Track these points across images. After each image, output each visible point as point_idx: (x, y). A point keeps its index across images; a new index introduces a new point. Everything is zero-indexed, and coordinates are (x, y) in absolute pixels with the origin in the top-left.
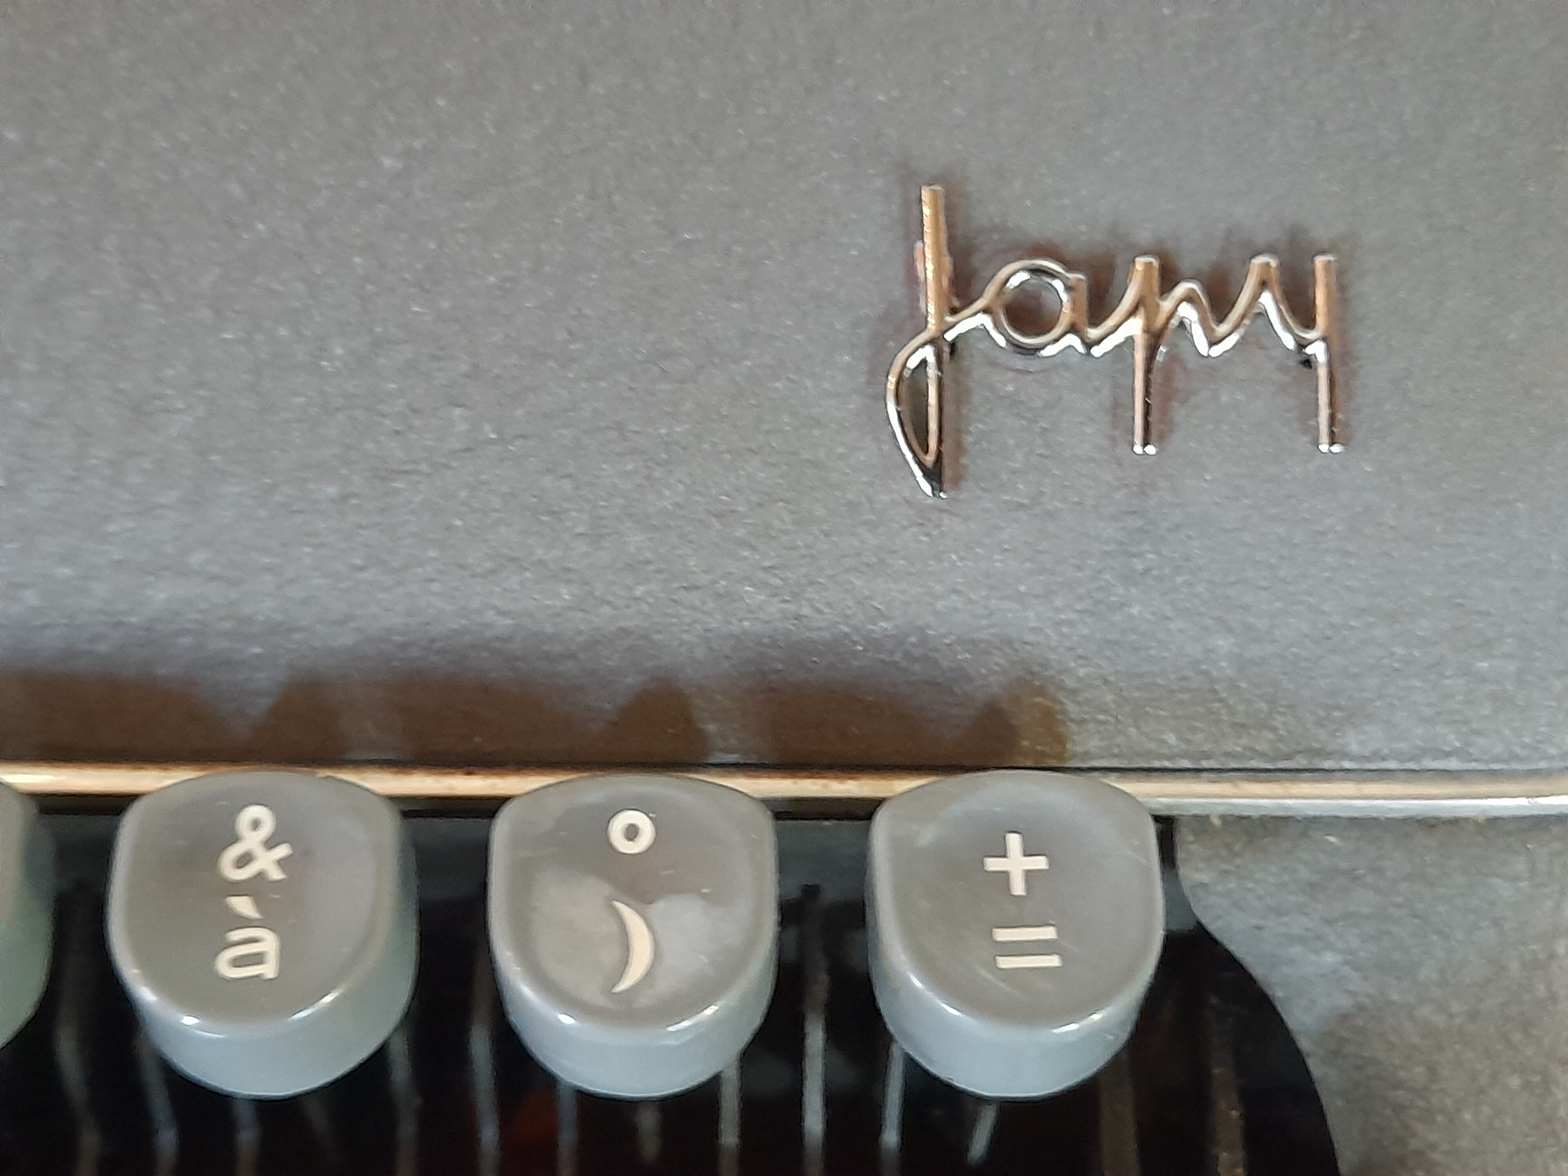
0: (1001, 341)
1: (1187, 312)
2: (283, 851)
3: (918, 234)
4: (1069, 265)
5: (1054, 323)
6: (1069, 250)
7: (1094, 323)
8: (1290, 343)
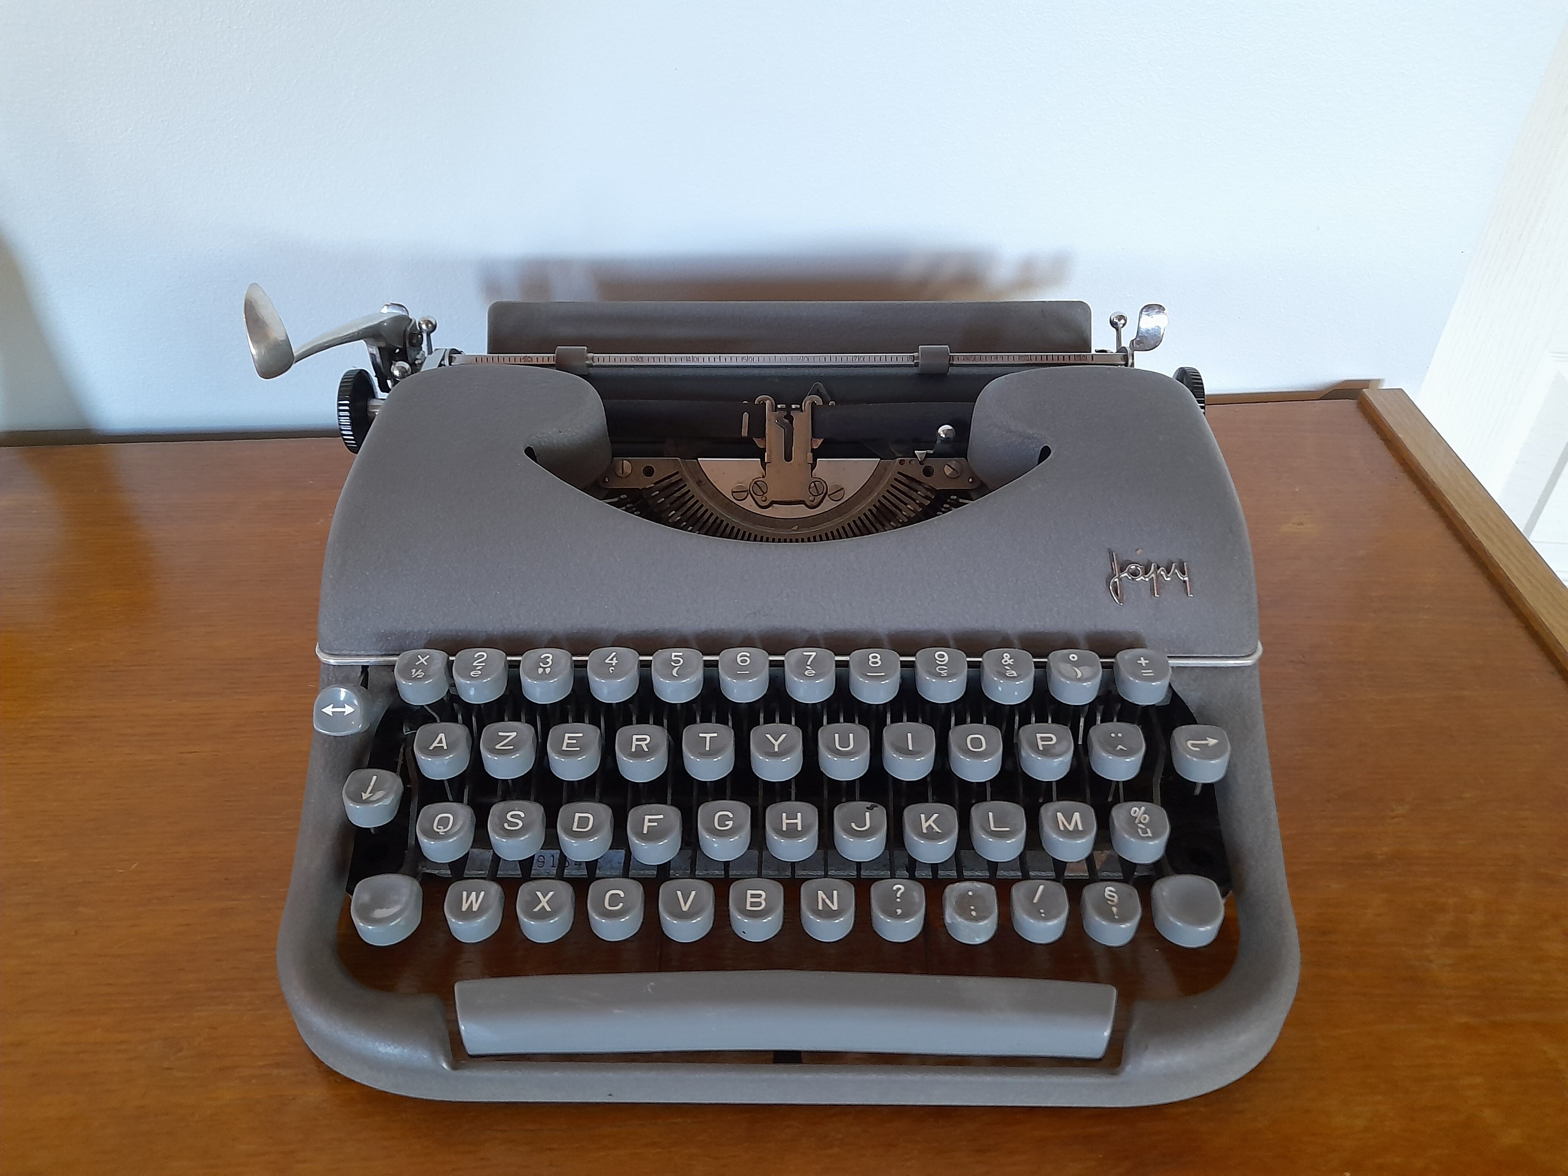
0: (1130, 578)
1: (1162, 573)
2: (1012, 660)
3: (1114, 561)
4: (1141, 565)
5: (1139, 574)
6: (1140, 564)
7: (1146, 574)
8: (1182, 578)
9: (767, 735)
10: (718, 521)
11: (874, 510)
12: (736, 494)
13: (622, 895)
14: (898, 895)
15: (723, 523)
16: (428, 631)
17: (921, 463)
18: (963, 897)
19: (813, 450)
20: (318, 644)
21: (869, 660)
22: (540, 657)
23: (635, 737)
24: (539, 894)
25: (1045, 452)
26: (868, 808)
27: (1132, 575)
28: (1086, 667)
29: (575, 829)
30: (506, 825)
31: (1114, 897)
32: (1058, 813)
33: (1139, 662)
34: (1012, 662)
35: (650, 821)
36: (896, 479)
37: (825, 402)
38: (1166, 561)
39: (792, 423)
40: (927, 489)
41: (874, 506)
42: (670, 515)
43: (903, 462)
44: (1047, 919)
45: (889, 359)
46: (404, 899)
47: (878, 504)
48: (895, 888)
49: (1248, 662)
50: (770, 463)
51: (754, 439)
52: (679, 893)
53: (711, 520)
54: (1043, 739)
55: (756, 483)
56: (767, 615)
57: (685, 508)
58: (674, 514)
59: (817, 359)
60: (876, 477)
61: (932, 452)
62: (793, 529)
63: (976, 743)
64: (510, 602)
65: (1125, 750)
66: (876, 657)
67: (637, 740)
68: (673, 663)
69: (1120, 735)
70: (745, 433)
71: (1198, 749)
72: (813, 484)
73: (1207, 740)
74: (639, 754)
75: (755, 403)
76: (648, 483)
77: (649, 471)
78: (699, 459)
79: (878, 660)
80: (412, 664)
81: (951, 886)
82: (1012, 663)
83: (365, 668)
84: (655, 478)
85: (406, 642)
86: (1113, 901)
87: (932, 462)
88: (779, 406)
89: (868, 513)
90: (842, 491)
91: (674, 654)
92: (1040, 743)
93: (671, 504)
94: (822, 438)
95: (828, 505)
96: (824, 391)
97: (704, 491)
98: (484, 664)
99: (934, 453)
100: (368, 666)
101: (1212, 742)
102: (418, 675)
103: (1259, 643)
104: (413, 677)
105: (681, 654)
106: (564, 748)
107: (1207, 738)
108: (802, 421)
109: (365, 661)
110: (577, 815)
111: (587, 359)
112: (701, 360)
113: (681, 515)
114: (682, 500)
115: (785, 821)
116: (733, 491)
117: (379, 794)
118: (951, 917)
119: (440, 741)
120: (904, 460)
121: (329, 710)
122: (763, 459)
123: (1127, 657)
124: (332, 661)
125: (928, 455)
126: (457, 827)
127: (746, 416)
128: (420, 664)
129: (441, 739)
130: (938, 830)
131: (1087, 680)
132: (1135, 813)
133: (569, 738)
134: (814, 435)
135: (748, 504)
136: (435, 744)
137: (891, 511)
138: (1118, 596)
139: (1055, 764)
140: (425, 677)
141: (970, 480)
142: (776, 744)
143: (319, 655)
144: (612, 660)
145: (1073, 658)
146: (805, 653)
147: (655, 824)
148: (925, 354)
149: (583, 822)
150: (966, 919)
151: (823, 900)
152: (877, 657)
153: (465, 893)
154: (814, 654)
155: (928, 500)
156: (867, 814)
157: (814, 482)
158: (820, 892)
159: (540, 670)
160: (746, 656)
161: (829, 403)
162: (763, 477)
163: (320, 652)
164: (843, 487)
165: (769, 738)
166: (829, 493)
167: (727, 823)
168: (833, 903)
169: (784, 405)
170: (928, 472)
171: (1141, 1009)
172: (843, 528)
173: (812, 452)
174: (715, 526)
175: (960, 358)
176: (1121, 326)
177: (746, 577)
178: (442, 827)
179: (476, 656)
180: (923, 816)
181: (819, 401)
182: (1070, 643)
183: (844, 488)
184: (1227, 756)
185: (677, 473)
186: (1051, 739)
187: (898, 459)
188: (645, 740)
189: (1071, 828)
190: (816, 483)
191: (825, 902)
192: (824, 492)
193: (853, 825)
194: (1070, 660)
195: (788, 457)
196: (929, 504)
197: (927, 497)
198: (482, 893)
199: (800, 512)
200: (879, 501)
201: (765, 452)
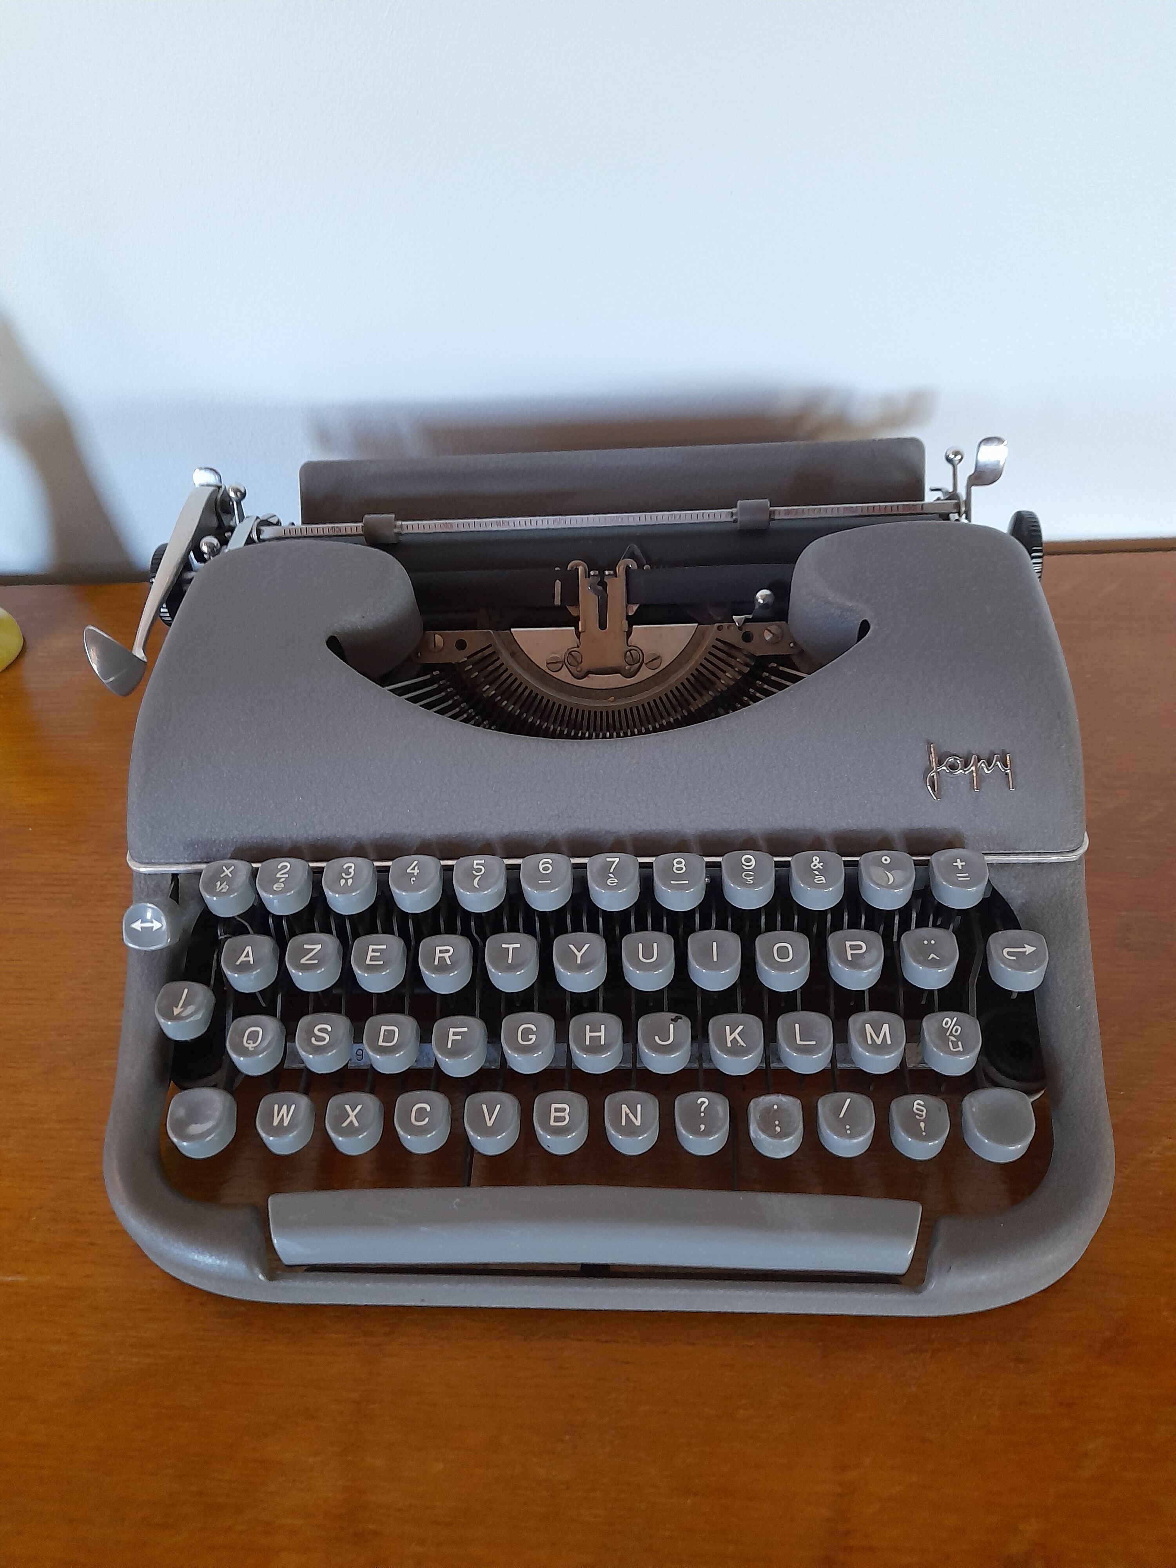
0: (948, 771)
1: (983, 765)
2: (822, 864)
3: (931, 753)
4: (960, 758)
5: (958, 768)
6: (960, 755)
7: (966, 768)
8: (1003, 770)
9: (570, 945)
10: (533, 694)
11: (692, 679)
12: (550, 665)
13: (428, 1109)
14: (702, 1109)
15: (538, 697)
16: (233, 839)
17: (740, 628)
18: (768, 1109)
19: (628, 618)
20: (128, 852)
21: (674, 866)
22: (343, 867)
23: (438, 949)
24: (347, 1107)
25: (865, 627)
26: (672, 1020)
27: (951, 769)
28: (898, 871)
29: (381, 1043)
30: (313, 1040)
31: (922, 1111)
32: (866, 1025)
33: (955, 864)
34: (822, 866)
35: (455, 1034)
36: (713, 646)
37: (640, 566)
38: (988, 752)
39: (605, 588)
40: (746, 656)
41: (692, 674)
42: (484, 689)
43: (721, 627)
44: (852, 1136)
45: (706, 516)
46: (217, 1114)
47: (695, 673)
48: (699, 1102)
49: (1073, 857)
50: (583, 632)
51: (567, 607)
52: (484, 1107)
53: (526, 694)
54: (852, 947)
55: (570, 653)
56: (570, 817)
57: (499, 682)
58: (488, 689)
59: (631, 519)
60: (694, 643)
61: (751, 616)
62: (609, 699)
63: (783, 952)
64: (313, 808)
65: (938, 960)
66: (679, 863)
67: (440, 952)
68: (474, 872)
69: (933, 942)
70: (557, 601)
71: (1014, 958)
72: (628, 653)
73: (1025, 947)
74: (442, 968)
75: (568, 569)
76: (461, 657)
77: (461, 645)
78: (512, 630)
79: (682, 865)
80: (216, 876)
81: (756, 1099)
82: (821, 868)
83: (175, 876)
84: (469, 651)
85: (212, 849)
86: (922, 1116)
87: (751, 627)
88: (592, 573)
89: (686, 683)
90: (659, 660)
91: (475, 862)
92: (849, 952)
93: (485, 678)
94: (637, 604)
95: (645, 673)
96: (638, 552)
97: (519, 664)
98: (287, 876)
99: (753, 617)
100: (177, 874)
101: (1029, 949)
102: (222, 889)
103: (1086, 834)
104: (217, 891)
105: (483, 862)
106: (368, 962)
107: (1026, 945)
108: (617, 587)
109: (174, 869)
110: (383, 1028)
111: (395, 527)
112: (512, 524)
113: (496, 690)
114: (496, 674)
115: (588, 1034)
116: (548, 662)
117: (191, 1009)
118: (755, 1132)
119: (247, 954)
120: (722, 626)
121: (137, 926)
122: (577, 628)
123: (942, 859)
124: (143, 870)
125: (746, 620)
126: (266, 1043)
127: (558, 584)
128: (225, 876)
129: (248, 953)
130: (743, 1044)
131: (898, 887)
132: (946, 1024)
133: (373, 951)
134: (629, 601)
135: (564, 675)
136: (242, 958)
137: (709, 679)
138: (935, 791)
139: (864, 976)
140: (230, 891)
141: (792, 645)
142: (579, 955)
143: (129, 863)
144: (414, 869)
145: (886, 860)
146: (608, 859)
147: (460, 1037)
148: (744, 510)
149: (389, 1035)
150: (770, 1136)
151: (627, 1115)
152: (681, 863)
153: (276, 1107)
154: (617, 860)
155: (747, 667)
156: (672, 1026)
157: (630, 651)
158: (624, 1106)
159: (343, 882)
160: (548, 863)
161: (644, 566)
162: (578, 647)
163: (130, 860)
164: (658, 655)
165: (572, 949)
166: (645, 661)
167: (530, 1037)
168: (636, 1118)
169: (597, 572)
170: (747, 637)
171: (945, 1227)
172: (660, 698)
173: (627, 619)
174: (530, 699)
175: (782, 512)
176: (957, 462)
177: (548, 778)
178: (251, 1042)
179: (279, 867)
180: (728, 1028)
181: (633, 565)
182: (884, 843)
183: (661, 656)
184: (1044, 967)
185: (490, 646)
186: (860, 948)
187: (716, 624)
188: (448, 951)
189: (879, 1041)
190: (632, 651)
191: (629, 1117)
192: (641, 661)
193: (657, 1038)
194: (883, 863)
195: (603, 625)
196: (749, 671)
197: (747, 665)
198: (293, 1107)
199: (616, 681)
200: (697, 669)
201: (579, 620)
